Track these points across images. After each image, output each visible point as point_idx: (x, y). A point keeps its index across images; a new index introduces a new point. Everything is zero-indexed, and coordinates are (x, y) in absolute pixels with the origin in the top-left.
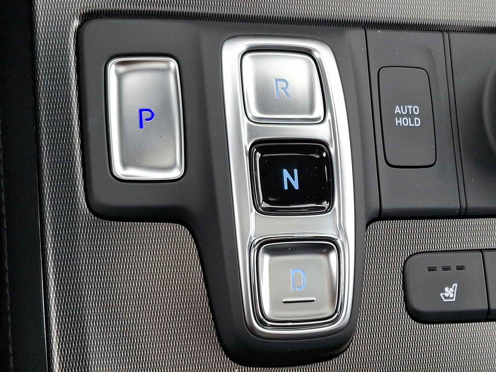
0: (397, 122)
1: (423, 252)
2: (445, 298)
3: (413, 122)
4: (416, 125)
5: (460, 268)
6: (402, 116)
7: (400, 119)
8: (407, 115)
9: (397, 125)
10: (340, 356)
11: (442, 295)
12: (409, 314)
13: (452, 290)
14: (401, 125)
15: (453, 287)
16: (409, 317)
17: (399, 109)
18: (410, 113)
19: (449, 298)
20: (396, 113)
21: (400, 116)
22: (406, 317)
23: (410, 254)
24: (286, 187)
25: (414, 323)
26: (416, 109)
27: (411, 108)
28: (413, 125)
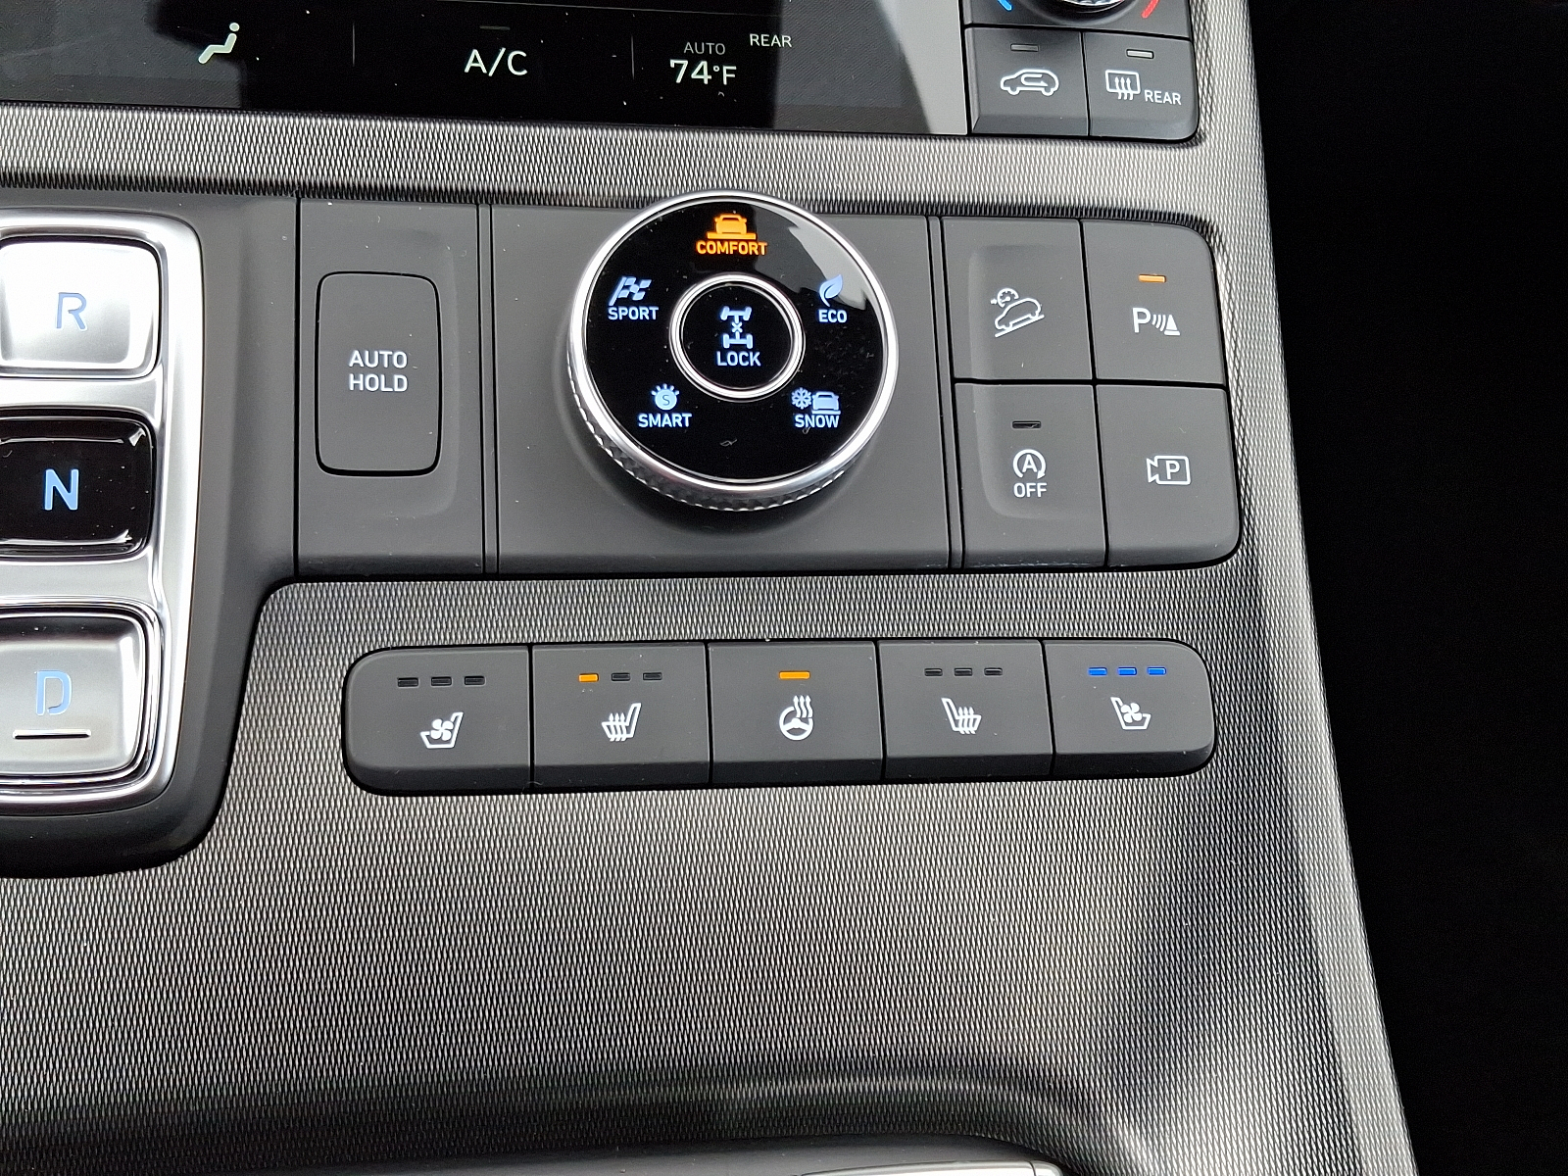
0: (352, 382)
1: (393, 648)
2: (431, 740)
3: (389, 383)
4: (397, 389)
5: (471, 680)
6: (366, 370)
7: (361, 376)
8: (378, 370)
9: (352, 388)
10: (180, 860)
11: (424, 735)
12: (349, 773)
13: (448, 725)
14: (361, 388)
15: (453, 719)
16: (349, 780)
17: (359, 357)
18: (386, 365)
19: (439, 741)
20: (351, 365)
21: (357, 370)
22: (343, 780)
23: (363, 650)
24: (49, 506)
25: (361, 793)
26: (400, 358)
27: (389, 355)
28: (391, 390)
